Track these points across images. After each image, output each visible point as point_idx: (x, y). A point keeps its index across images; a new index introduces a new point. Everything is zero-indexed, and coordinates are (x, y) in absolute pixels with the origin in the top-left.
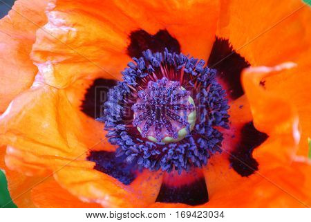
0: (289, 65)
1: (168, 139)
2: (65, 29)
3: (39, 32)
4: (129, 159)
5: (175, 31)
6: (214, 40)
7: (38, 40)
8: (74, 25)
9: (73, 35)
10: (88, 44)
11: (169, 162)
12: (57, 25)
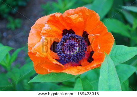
0: (98, 34)
2: (48, 28)
3: (43, 28)
4: (63, 58)
5: (74, 29)
6: (83, 31)
7: (43, 30)
8: (51, 27)
9: (50, 29)
10: (53, 32)
11: (72, 59)
12: (47, 27)
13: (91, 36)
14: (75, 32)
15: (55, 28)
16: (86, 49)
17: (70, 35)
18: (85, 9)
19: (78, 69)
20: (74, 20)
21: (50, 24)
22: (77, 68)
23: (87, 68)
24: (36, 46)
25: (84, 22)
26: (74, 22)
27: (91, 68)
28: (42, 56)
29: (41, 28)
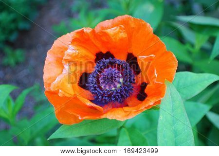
0: (152, 55)
1: (113, 89)
2: (74, 51)
3: (66, 53)
4: (100, 97)
5: (113, 51)
6: (127, 54)
7: (65, 56)
8: (77, 50)
9: (77, 53)
10: (82, 57)
11: (114, 97)
12: (72, 50)
13: (142, 59)
14: (115, 55)
15: (83, 52)
16: (134, 80)
17: (107, 61)
18: (129, 18)
19: (125, 112)
20: (113, 36)
21: (76, 45)
22: (123, 110)
23: (140, 109)
24: (56, 80)
25: (129, 38)
26: (114, 40)
27: (145, 108)
28: (67, 95)
29: (63, 52)
